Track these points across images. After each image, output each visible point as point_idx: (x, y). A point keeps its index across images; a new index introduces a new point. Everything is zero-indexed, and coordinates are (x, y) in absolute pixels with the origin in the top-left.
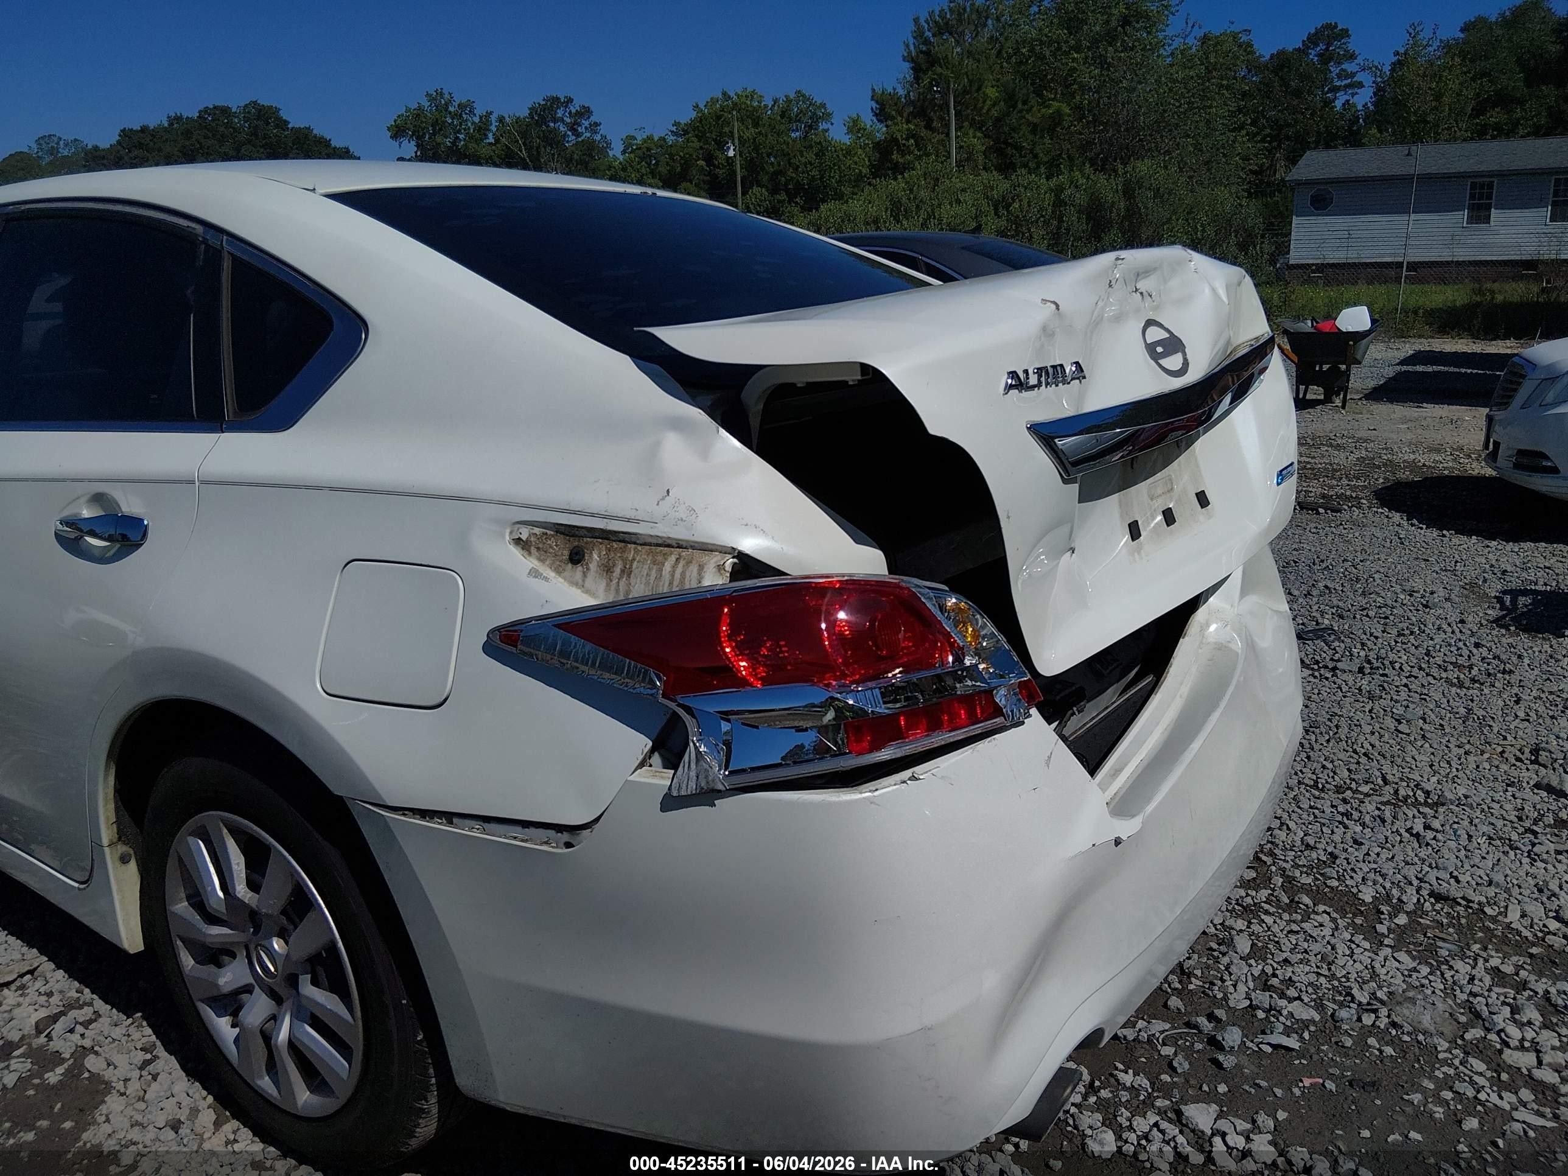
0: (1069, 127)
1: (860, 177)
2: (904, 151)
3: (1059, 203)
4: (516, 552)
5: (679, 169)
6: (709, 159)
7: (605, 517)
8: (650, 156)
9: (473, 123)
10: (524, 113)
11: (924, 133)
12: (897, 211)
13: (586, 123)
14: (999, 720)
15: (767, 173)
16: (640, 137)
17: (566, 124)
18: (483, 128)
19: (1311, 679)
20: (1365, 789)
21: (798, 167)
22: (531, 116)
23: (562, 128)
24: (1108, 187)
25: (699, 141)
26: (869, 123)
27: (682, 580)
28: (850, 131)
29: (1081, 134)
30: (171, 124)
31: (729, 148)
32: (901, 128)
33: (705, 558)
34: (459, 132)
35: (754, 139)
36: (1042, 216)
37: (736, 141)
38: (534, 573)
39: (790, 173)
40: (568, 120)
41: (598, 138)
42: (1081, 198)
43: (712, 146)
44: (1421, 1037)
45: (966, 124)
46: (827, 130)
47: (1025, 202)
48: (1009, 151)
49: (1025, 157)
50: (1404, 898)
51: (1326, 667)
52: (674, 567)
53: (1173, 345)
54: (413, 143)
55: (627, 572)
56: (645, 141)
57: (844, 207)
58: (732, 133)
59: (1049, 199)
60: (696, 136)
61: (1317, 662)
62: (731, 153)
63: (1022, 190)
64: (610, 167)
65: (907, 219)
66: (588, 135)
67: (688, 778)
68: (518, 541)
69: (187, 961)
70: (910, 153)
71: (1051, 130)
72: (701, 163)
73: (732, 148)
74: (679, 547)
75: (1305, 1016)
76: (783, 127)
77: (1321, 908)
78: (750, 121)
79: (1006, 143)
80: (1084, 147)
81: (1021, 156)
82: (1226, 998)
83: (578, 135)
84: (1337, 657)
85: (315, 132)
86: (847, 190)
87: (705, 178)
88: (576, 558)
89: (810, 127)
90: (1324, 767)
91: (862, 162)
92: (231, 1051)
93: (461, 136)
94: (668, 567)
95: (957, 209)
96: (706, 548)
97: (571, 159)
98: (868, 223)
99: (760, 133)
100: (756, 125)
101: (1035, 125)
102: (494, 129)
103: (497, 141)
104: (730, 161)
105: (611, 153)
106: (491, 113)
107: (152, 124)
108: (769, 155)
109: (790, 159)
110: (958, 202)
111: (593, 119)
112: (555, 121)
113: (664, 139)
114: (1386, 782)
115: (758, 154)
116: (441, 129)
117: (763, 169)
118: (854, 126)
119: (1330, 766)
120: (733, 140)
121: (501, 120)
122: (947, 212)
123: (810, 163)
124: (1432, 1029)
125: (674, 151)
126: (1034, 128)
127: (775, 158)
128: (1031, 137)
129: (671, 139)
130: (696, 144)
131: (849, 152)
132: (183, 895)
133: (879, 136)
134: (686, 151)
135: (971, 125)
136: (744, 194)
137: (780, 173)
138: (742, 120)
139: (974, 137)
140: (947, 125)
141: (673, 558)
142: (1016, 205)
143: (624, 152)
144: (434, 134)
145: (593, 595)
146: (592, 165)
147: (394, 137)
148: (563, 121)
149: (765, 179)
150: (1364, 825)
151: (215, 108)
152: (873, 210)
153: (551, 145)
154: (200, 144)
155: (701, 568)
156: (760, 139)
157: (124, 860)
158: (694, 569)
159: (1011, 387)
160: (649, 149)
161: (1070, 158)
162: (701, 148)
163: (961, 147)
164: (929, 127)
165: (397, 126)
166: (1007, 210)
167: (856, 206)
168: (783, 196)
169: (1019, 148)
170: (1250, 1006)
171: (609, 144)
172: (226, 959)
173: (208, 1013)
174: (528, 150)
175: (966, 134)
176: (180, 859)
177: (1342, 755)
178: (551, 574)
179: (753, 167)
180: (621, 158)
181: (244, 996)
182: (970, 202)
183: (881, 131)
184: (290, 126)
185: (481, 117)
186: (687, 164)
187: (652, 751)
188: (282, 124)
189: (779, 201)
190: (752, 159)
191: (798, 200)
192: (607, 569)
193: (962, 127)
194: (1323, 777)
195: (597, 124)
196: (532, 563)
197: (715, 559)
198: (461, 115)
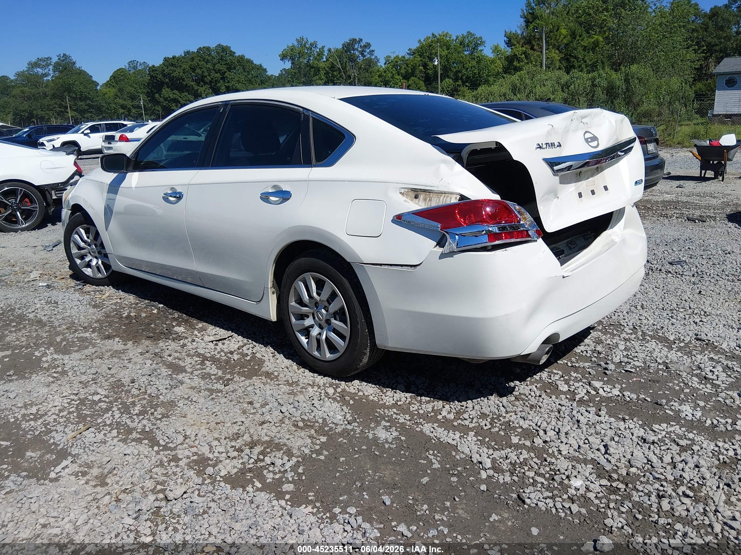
0: (603, 47)
1: (498, 73)
2: (519, 60)
3: (593, 85)
4: (400, 195)
5: (410, 71)
6: (425, 66)
7: (425, 186)
8: (397, 65)
9: (317, 52)
10: (340, 47)
11: (530, 52)
12: (515, 90)
13: (368, 51)
14: (530, 239)
15: (453, 72)
16: (393, 56)
17: (359, 52)
18: (320, 54)
19: (672, 278)
20: (682, 310)
21: (468, 68)
22: (343, 47)
23: (357, 53)
24: (617, 78)
25: (420, 57)
26: (503, 48)
27: (446, 202)
28: (493, 52)
29: (608, 51)
30: (185, 55)
31: (435, 61)
32: (519, 50)
33: (451, 196)
34: (310, 56)
35: (447, 56)
36: (585, 91)
37: (439, 57)
38: (406, 201)
39: (464, 71)
40: (360, 49)
41: (373, 57)
42: (604, 84)
43: (427, 60)
44: (678, 372)
45: (551, 47)
46: (482, 50)
47: (577, 85)
48: (572, 59)
49: (580, 62)
50: (685, 339)
51: (679, 274)
52: (443, 198)
53: (594, 138)
54: (290, 62)
55: (430, 200)
56: (395, 58)
57: (490, 88)
58: (436, 53)
59: (589, 83)
60: (419, 55)
61: (676, 273)
62: (436, 63)
63: (575, 79)
64: (378, 71)
65: (520, 93)
66: (369, 56)
67: (446, 249)
68: (401, 193)
69: (293, 320)
70: (522, 61)
71: (593, 49)
72: (421, 68)
73: (437, 61)
74: (445, 193)
75: (638, 365)
76: (460, 50)
77: (654, 340)
78: (445, 47)
79: (570, 55)
80: (610, 57)
81: (578, 62)
82: (612, 359)
83: (363, 56)
84: (684, 270)
85: (246, 57)
86: (491, 79)
87: (423, 75)
88: (416, 197)
89: (474, 49)
90: (667, 303)
91: (499, 66)
92: (306, 346)
93: (311, 58)
94: (442, 198)
95: (544, 89)
96: (452, 193)
97: (361, 68)
98: (501, 96)
99: (449, 53)
100: (448, 49)
101: (585, 47)
102: (326, 55)
103: (327, 60)
104: (435, 67)
105: (379, 64)
106: (324, 47)
107: (177, 55)
108: (453, 63)
109: (464, 65)
110: (544, 85)
111: (371, 48)
112: (354, 50)
113: (404, 57)
114: (690, 308)
115: (448, 63)
116: (302, 55)
117: (451, 70)
118: (496, 49)
119: (670, 303)
120: (437, 56)
121: (329, 50)
122: (539, 90)
123: (474, 66)
124: (682, 370)
125: (408, 62)
126: (585, 48)
127: (457, 64)
128: (583, 52)
129: (407, 57)
130: (419, 59)
131: (493, 62)
132: (294, 300)
133: (508, 54)
134: (414, 62)
135: (553, 48)
136: (441, 82)
137: (460, 71)
138: (441, 47)
139: (555, 53)
140: (541, 48)
141: (443, 196)
142: (572, 86)
143: (385, 64)
144: (299, 57)
145: (421, 206)
146: (370, 70)
147: (282, 59)
148: (357, 50)
149: (451, 75)
150: (677, 320)
151: (204, 47)
152: (503, 90)
153: (352, 61)
154: (198, 63)
155: (451, 198)
156: (449, 56)
157: (273, 293)
158: (449, 198)
159: (538, 148)
160: (397, 62)
161: (603, 63)
162: (421, 61)
163: (548, 58)
164: (532, 48)
165: (283, 54)
166: (568, 89)
167: (495, 88)
168: (460, 82)
169: (576, 58)
170: (620, 362)
171: (378, 61)
172: (306, 318)
173: (299, 335)
174: (341, 65)
175: (550, 52)
176: (295, 288)
177: (676, 300)
178: (410, 201)
179: (446, 69)
180: (384, 66)
181: (311, 329)
182: (550, 85)
183: (509, 51)
184: (236, 55)
185: (320, 49)
186: (414, 68)
187: (437, 245)
188: (232, 54)
189: (458, 85)
190: (445, 66)
191: (467, 84)
192: (425, 200)
193: (549, 48)
194: (666, 306)
195: (373, 51)
196: (404, 198)
197: (455, 196)
198: (311, 49)
